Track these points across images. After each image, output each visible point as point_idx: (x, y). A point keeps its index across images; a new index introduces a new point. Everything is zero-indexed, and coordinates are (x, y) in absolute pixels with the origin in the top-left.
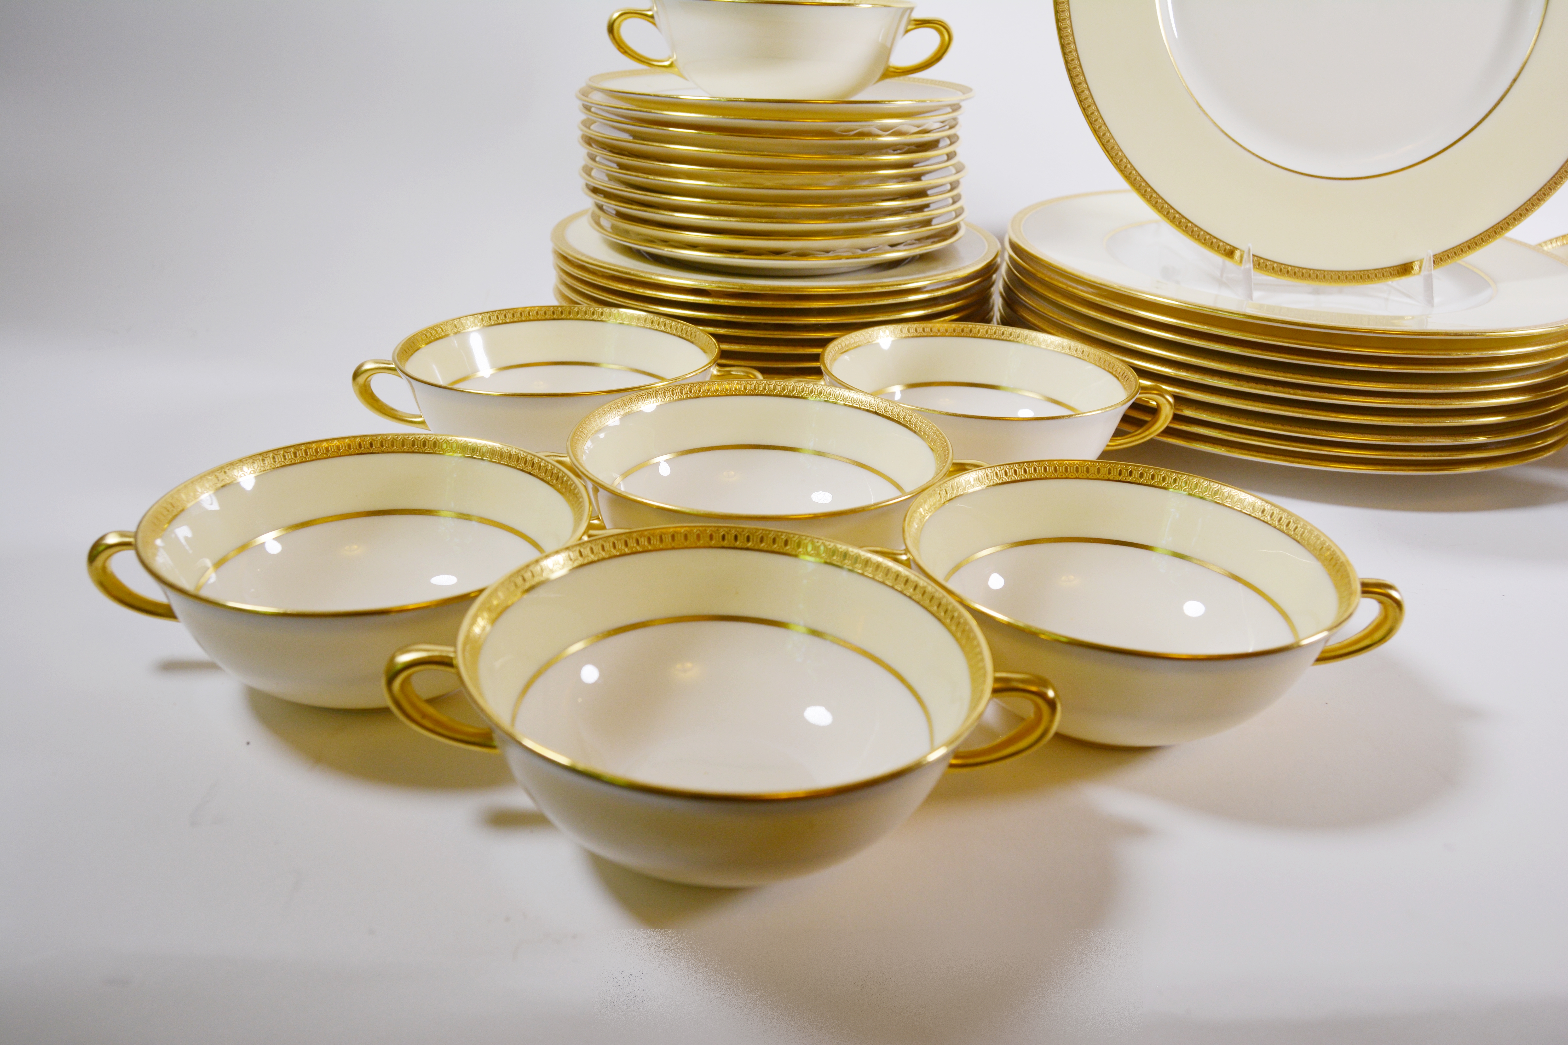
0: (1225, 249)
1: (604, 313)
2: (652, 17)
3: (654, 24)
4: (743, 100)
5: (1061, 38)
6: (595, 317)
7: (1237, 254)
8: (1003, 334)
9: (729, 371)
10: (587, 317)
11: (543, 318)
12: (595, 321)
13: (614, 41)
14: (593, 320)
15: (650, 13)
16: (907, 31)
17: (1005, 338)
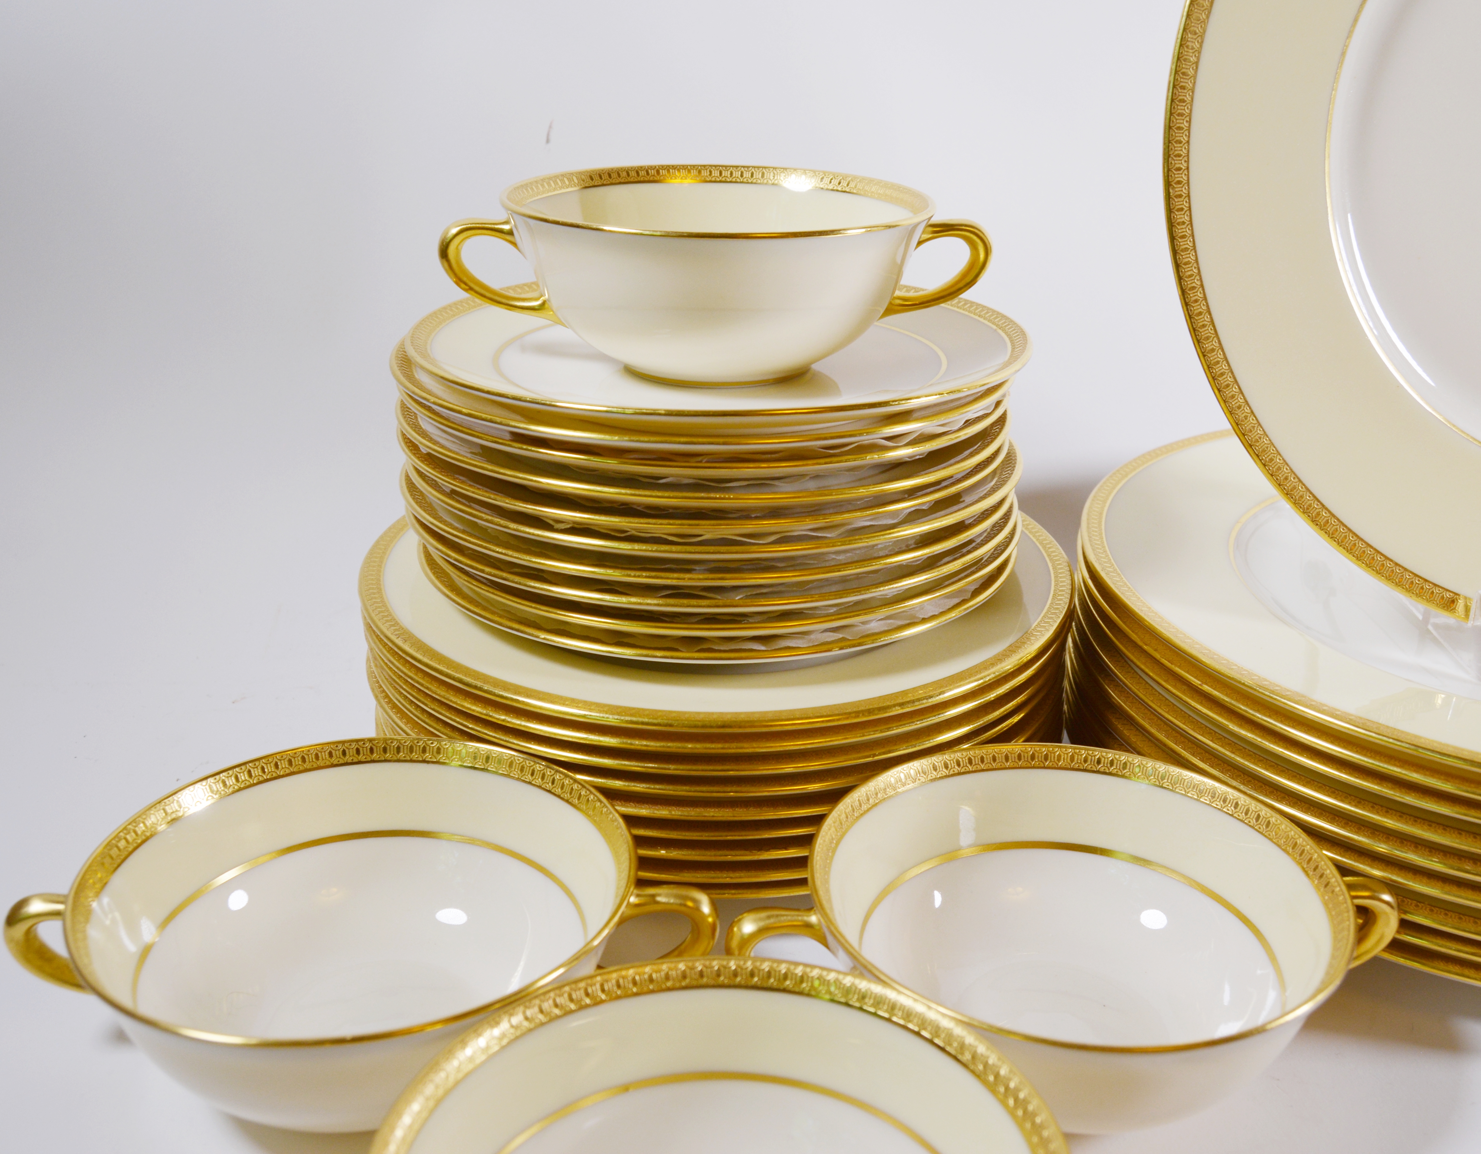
0: (1443, 597)
1: (442, 750)
2: (510, 233)
3: (514, 244)
4: (663, 412)
5: (1180, 279)
6: (428, 756)
7: (1460, 605)
8: (1099, 762)
9: (653, 896)
10: (414, 756)
11: (341, 761)
12: (428, 762)
13: (450, 272)
14: (424, 761)
15: (506, 227)
16: (920, 243)
17: (1102, 770)
